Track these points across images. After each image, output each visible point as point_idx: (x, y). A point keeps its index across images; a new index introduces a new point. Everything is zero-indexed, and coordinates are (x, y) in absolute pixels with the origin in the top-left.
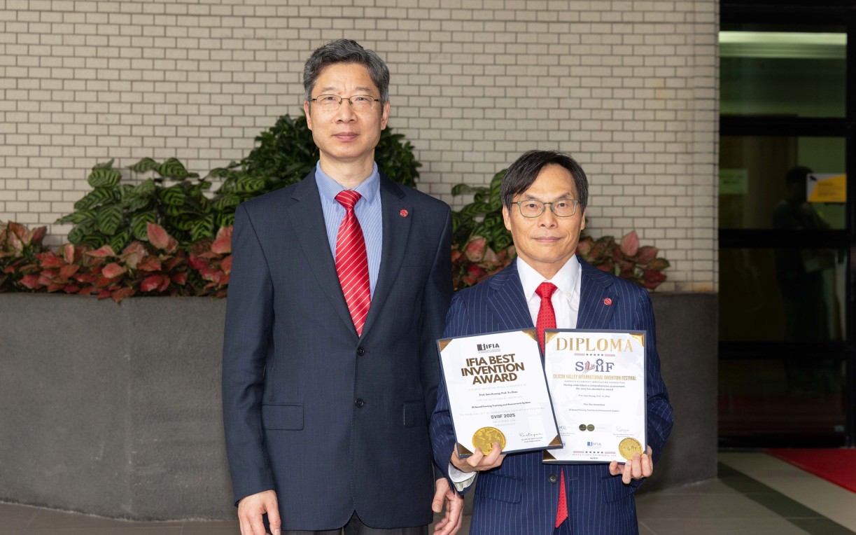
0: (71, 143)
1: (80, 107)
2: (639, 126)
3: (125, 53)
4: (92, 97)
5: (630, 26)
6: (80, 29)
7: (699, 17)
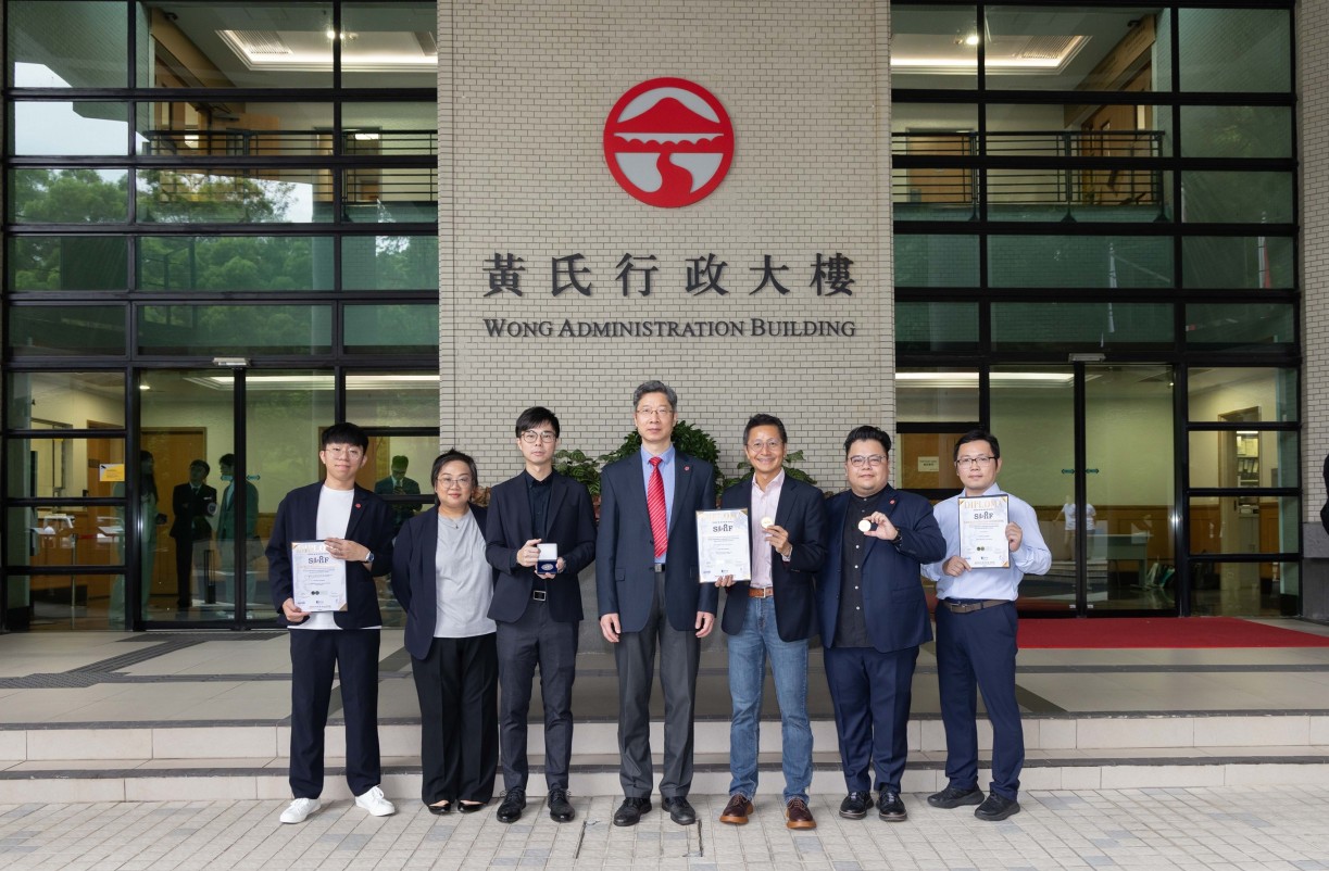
6: (526, 378)
7: (883, 364)
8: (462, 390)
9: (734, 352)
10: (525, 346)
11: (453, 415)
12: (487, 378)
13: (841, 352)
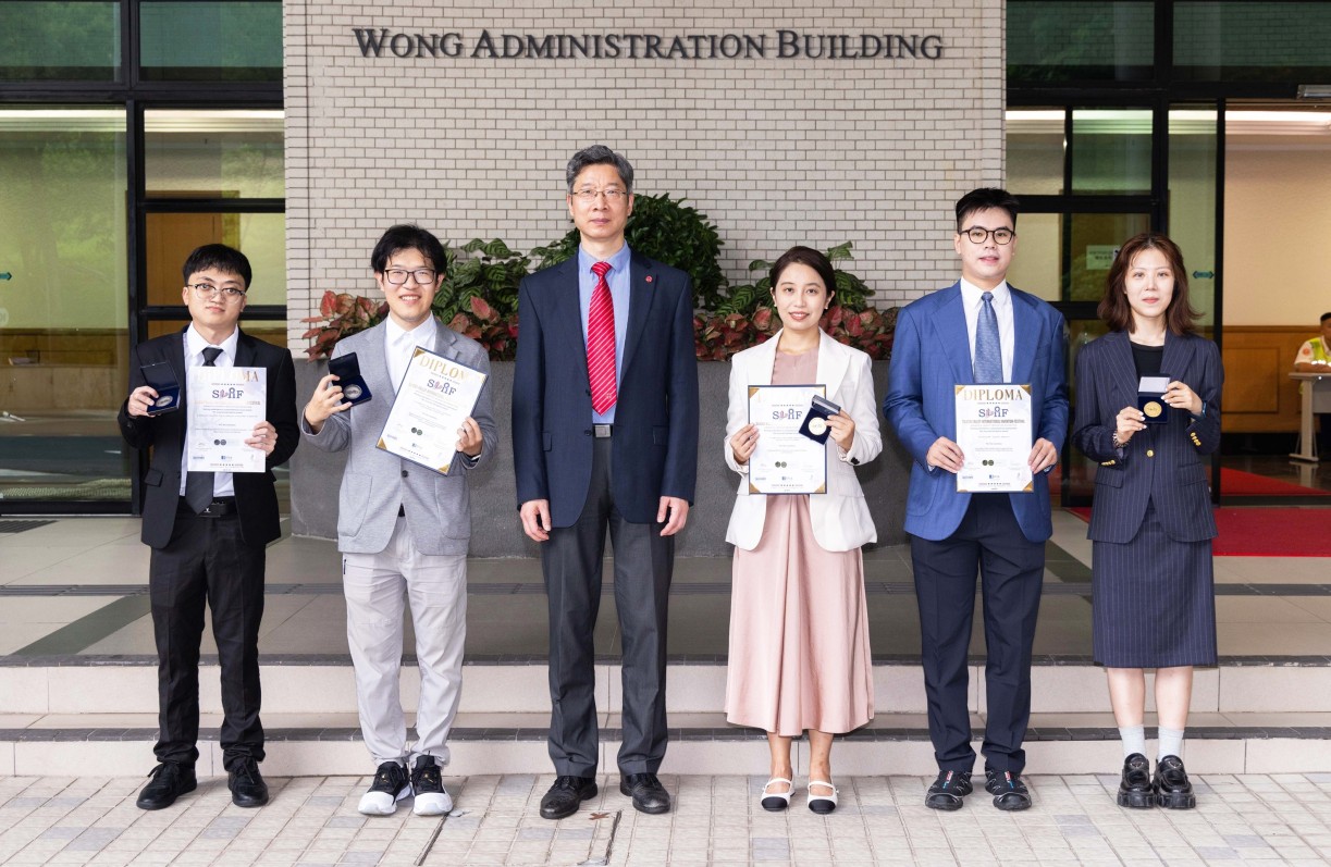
1: (421, 194)
2: (930, 205)
3: (460, 144)
4: (431, 184)
5: (922, 113)
6: (420, 123)
7: (987, 104)
8: (319, 142)
9: (750, 84)
10: (420, 73)
11: (306, 180)
12: (359, 123)
13: (919, 84)
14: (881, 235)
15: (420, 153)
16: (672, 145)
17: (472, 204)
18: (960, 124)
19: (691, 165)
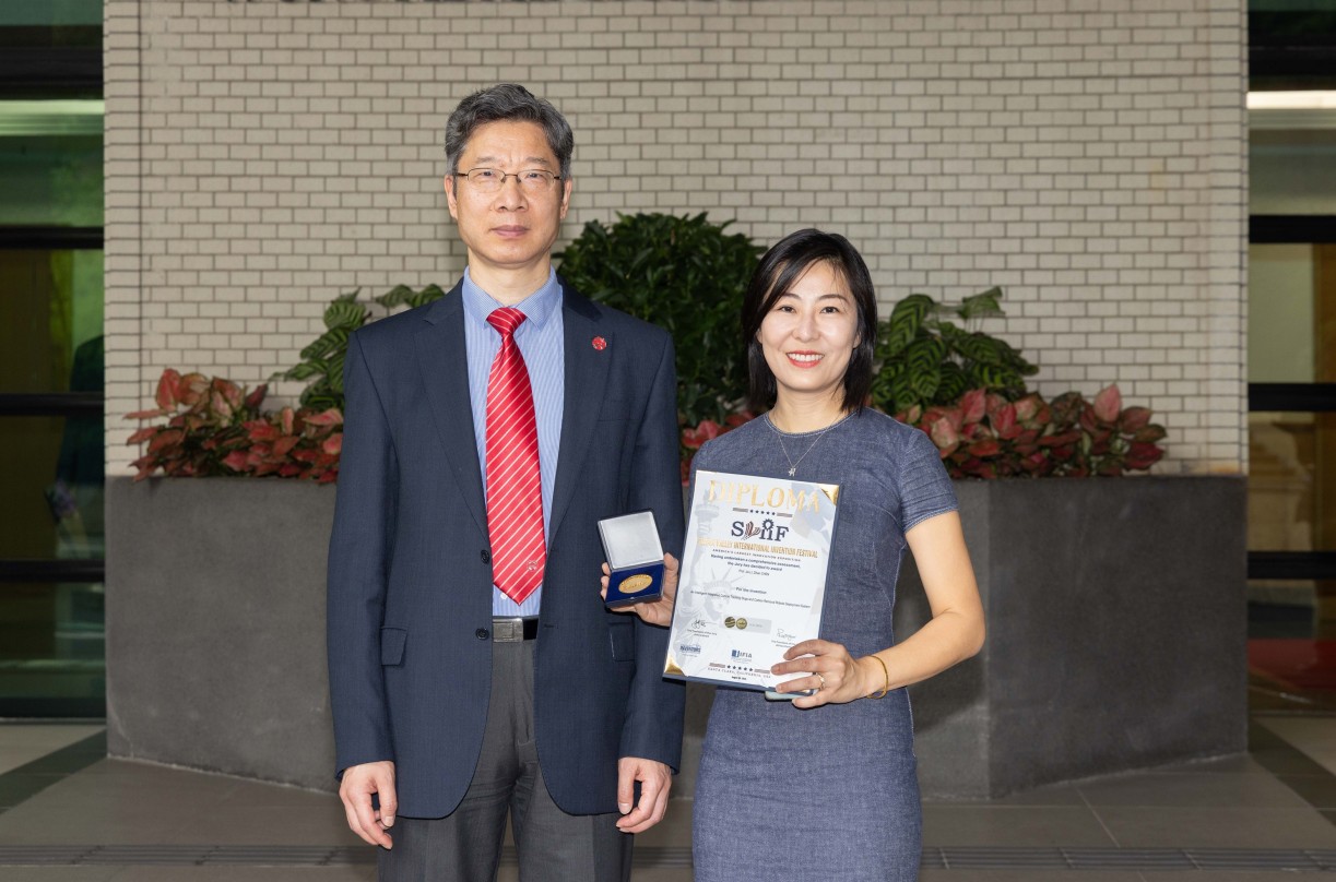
0: (305, 266)
1: (317, 216)
2: (1126, 229)
3: (379, 137)
4: (333, 200)
5: (1112, 83)
6: (317, 105)
7: (1216, 68)
8: (158, 136)
9: (837, 40)
10: (316, 26)
11: (136, 196)
12: (221, 105)
13: (1108, 36)
14: (1047, 278)
15: (315, 152)
16: (713, 136)
17: (396, 232)
18: (1173, 101)
19: (744, 167)
